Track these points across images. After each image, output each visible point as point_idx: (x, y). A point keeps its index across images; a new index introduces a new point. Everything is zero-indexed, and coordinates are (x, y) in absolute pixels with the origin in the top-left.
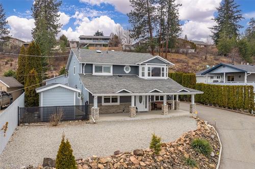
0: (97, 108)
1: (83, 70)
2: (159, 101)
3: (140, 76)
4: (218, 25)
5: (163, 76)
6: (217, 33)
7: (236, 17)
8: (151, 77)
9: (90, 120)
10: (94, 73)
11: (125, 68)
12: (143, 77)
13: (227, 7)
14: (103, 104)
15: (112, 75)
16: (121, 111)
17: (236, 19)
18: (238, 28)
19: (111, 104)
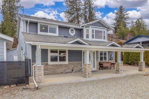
0: (40, 65)
1: (26, 29)
2: (103, 61)
3: (85, 38)
4: (116, 23)
5: (104, 39)
6: (116, 27)
7: (126, 18)
8: (95, 39)
9: (31, 84)
10: (39, 33)
11: (70, 30)
12: (87, 39)
13: (121, 11)
14: (50, 63)
15: (58, 36)
16: (70, 70)
17: (126, 19)
18: (127, 24)
19: (58, 63)
